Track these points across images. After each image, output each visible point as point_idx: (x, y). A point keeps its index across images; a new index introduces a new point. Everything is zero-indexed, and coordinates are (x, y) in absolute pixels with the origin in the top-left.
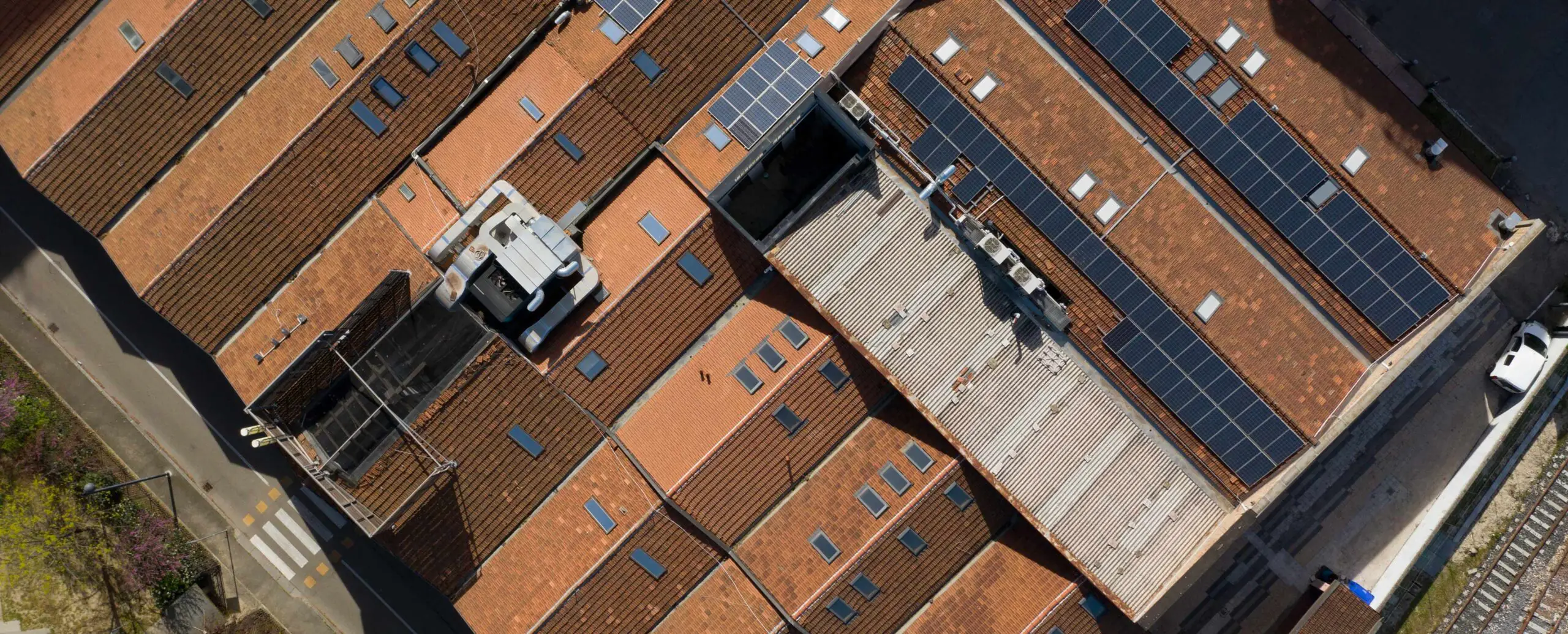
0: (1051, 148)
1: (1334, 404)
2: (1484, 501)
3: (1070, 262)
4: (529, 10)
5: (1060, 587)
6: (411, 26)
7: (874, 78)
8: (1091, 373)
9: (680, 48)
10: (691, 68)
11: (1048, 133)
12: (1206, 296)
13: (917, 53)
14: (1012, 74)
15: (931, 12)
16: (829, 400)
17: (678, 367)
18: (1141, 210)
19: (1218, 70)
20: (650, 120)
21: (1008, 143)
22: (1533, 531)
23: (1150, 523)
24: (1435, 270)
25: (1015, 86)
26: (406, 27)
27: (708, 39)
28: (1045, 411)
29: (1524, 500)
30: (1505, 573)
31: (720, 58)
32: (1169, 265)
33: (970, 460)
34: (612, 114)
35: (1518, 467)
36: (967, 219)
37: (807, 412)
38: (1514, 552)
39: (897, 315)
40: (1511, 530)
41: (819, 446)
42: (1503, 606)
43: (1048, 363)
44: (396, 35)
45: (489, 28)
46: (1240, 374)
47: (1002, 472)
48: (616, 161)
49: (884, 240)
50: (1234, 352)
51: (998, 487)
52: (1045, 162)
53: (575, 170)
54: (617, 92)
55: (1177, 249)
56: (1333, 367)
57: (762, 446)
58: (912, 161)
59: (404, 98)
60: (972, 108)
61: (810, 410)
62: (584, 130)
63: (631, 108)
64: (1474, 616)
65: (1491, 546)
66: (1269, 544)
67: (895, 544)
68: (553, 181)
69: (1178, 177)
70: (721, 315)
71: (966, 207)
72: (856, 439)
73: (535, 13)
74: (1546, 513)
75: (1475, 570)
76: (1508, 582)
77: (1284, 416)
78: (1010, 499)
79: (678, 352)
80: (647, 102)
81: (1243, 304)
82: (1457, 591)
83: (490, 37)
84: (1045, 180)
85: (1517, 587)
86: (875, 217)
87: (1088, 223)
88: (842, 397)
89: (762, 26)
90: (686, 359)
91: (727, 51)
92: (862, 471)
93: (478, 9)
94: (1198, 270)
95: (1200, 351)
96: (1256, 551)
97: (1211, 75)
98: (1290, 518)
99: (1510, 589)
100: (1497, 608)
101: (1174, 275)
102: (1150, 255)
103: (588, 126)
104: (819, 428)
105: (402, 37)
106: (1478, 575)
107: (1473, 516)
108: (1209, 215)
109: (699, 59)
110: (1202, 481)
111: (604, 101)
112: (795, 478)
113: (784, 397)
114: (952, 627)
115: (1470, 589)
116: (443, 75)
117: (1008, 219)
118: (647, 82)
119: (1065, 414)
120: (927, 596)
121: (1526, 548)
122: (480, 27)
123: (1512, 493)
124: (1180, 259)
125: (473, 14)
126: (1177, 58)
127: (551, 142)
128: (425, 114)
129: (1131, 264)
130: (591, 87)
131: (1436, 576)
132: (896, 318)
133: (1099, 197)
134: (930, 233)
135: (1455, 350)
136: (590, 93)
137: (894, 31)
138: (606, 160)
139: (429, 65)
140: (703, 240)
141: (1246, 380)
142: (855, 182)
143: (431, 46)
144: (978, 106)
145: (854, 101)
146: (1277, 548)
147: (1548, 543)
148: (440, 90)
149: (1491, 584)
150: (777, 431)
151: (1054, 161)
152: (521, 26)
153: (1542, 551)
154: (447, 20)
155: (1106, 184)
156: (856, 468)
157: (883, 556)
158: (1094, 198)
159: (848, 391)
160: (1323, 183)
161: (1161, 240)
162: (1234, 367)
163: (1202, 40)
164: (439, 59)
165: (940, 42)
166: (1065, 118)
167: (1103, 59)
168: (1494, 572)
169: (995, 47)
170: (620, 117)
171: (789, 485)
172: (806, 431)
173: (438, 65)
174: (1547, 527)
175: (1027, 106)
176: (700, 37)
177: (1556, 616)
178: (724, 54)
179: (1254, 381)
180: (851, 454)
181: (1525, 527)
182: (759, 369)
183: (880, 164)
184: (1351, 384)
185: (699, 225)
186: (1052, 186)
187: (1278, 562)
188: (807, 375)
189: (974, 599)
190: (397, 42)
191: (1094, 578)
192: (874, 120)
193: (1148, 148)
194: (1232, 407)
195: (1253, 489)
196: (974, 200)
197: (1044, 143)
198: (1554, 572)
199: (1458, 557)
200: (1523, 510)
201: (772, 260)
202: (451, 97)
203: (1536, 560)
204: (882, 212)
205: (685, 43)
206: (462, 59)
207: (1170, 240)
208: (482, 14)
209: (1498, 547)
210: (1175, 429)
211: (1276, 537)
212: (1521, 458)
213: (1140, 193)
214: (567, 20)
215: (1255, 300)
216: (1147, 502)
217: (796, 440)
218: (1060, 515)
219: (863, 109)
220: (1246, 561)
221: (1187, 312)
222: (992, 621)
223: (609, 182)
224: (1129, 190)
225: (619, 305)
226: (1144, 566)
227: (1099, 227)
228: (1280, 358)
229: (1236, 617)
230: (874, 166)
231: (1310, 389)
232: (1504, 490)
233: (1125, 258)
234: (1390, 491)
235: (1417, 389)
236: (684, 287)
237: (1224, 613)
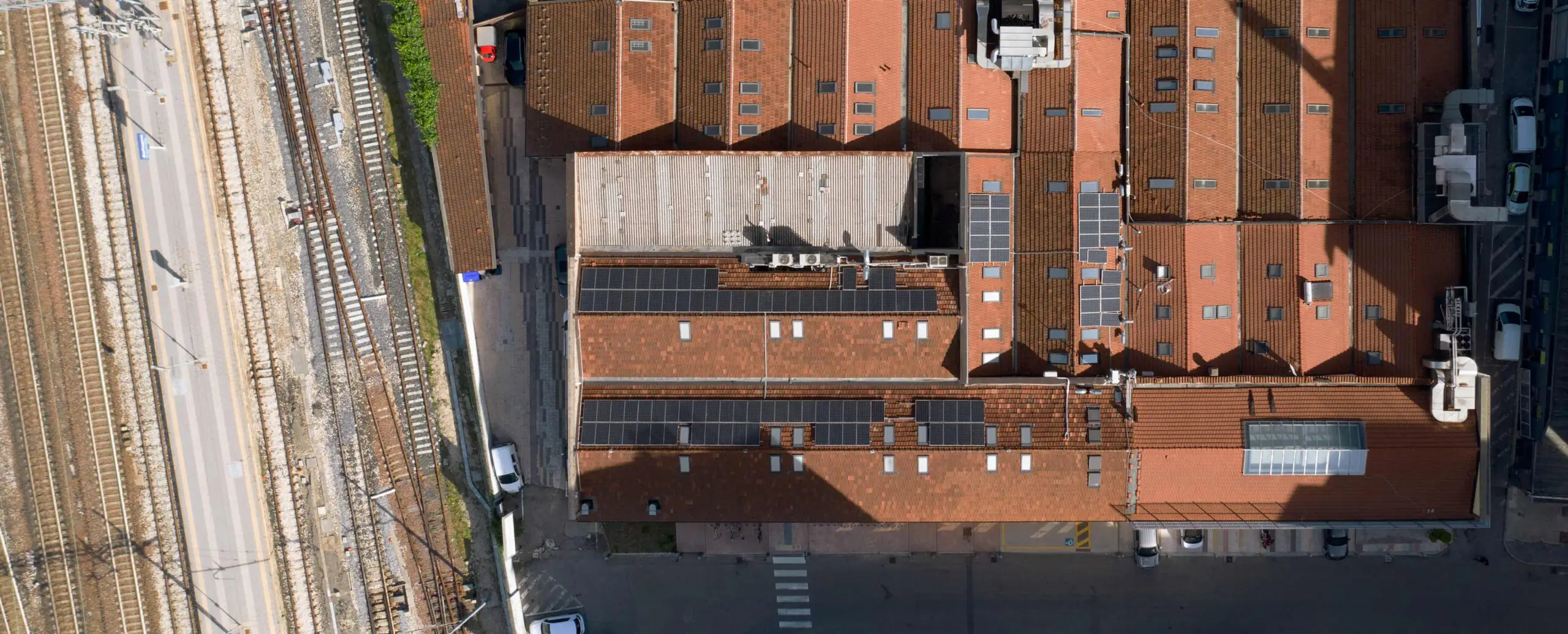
0: (830, 333)
1: (584, 344)
2: (453, 384)
3: (769, 289)
4: (1141, 158)
5: (624, 133)
6: (1186, 95)
7: (944, 285)
8: (709, 249)
9: (1050, 210)
10: (1036, 206)
11: (838, 339)
12: (692, 335)
13: (934, 314)
14: (882, 350)
15: (948, 342)
16: (817, 116)
17: (903, 60)
18: (760, 345)
19: (788, 444)
20: (1032, 163)
21: (851, 315)
22: (415, 393)
23: (612, 206)
24: (599, 449)
25: (874, 345)
26: (1188, 92)
27: (1041, 227)
28: (712, 210)
29: (434, 404)
30: (408, 360)
31: (1028, 226)
32: (722, 333)
33: (724, 152)
34: (1051, 148)
35: (452, 417)
36: (836, 263)
38: (414, 374)
39: (824, 186)
40: (426, 383)
41: (800, 89)
42: (393, 343)
43: (733, 234)
44: (1189, 84)
45: (1150, 131)
46: (640, 314)
47: (704, 161)
48: (1029, 128)
49: (865, 215)
50: (653, 322)
51: (699, 152)
52: (826, 323)
53: (1043, 105)
54: (1059, 160)
55: (726, 344)
56: (600, 362)
57: (826, 63)
58: (888, 264)
59: (1158, 57)
60: (884, 314)
61: (821, 102)
62: (1057, 128)
63: (1045, 159)
64: (402, 324)
65: (428, 366)
66: (537, 259)
68: (1048, 89)
69: (757, 379)
70: (907, 105)
71: (842, 268)
72: (786, 110)
73: (1136, 160)
74: (417, 408)
75: (424, 346)
76: (402, 357)
77: (601, 314)
78: (688, 153)
79: (910, 68)
80: (1041, 170)
81: (670, 349)
82: (423, 327)
83: (1146, 127)
84: (818, 314)
85: (395, 358)
86: (879, 221)
87: (778, 314)
89: (1023, 259)
90: (903, 68)
91: (1028, 232)
92: (768, 98)
93: (1164, 134)
94: (706, 344)
95: (669, 306)
96: (541, 249)
97: (789, 439)
98: (541, 281)
99: (397, 354)
100: (395, 339)
101: (716, 330)
102: (735, 328)
103: (1057, 131)
104: (808, 98)
105: (1185, 85)
106: (420, 346)
107: (451, 372)
108: (726, 376)
109: (1037, 215)
110: (607, 249)
111: (1061, 149)
112: (796, 63)
113: (839, 96)
114: (654, 66)
115: (417, 335)
116: (1150, 87)
117: (816, 280)
118: (1050, 179)
119: (701, 218)
120: (680, 69)
121: (409, 382)
122: (1155, 126)
123: (444, 401)
124: (720, 340)
125: (1164, 130)
126: (813, 431)
127: (1066, 106)
128: (1141, 60)
129: (740, 315)
130: (1073, 149)
132: (823, 184)
133: (785, 333)
134: (847, 238)
135: (542, 440)
136: (1070, 146)
137: (955, 315)
138: (1034, 124)
139: (1162, 85)
140: (949, 131)
141: (635, 314)
142: (906, 228)
143: (1168, 95)
144: (882, 318)
145: (941, 263)
146: (532, 260)
147: (402, 395)
148: (1145, 79)
149: (410, 347)
150: (826, 77)
151: (822, 328)
152: (1137, 147)
153: (401, 388)
154: (1173, 115)
155: (788, 341)
156: (774, 96)
157: (720, 67)
158: (787, 329)
160: (690, 439)
161: (737, 341)
162: (646, 314)
163: (809, 450)
164: (1159, 92)
165: (930, 331)
166: (837, 354)
167: (847, 399)
168: (414, 355)
169: (902, 354)
171: (796, 57)
172: (813, 90)
173: (1157, 89)
174: (411, 402)
175: (860, 341)
176: (1046, 225)
177: (362, 363)
178: (1028, 229)
179: (632, 317)
180: (782, 101)
181: (420, 392)
182: (863, 97)
183: (903, 248)
184: (584, 361)
185: (957, 136)
186: (812, 315)
187: (525, 254)
189: (657, 90)
190: (1185, 81)
191: (614, 155)
192: (925, 266)
193: (785, 379)
194: (628, 296)
195: (581, 269)
196: (842, 275)
197: (835, 332)
198: (384, 383)
199: (438, 345)
200: (430, 399)
201: (907, 154)
202: (1137, 80)
203: (399, 381)
204: (879, 227)
205: (1050, 215)
206: (1149, 103)
207: (732, 345)
208: (1159, 134)
209: (424, 369)
210: (644, 261)
211: (539, 266)
212: (456, 423)
213: (769, 354)
214: (1118, 170)
215: (667, 357)
216: (623, 214)
217: (813, 81)
218: (658, 167)
219: (933, 263)
220: (541, 240)
221: (693, 318)
222: (639, 88)
223: (1022, 115)
224: (775, 349)
225: (958, 62)
226: (596, 183)
227: (772, 317)
228: (629, 340)
229: (518, 207)
230: (904, 245)
231: (601, 340)
232: (447, 397)
233: (745, 315)
234: (505, 342)
235: (541, 404)
236: (937, 101)
237: (526, 204)
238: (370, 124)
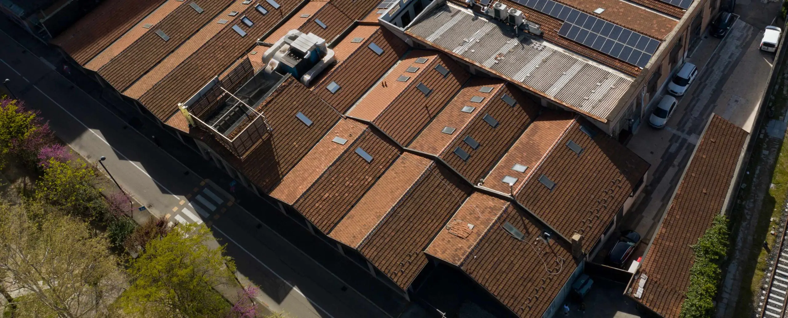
1: (670, 31)
3: (535, 11)
5: (567, 123)
6: (258, 0)
8: (557, 49)
16: (442, 82)
20: (354, 14)
23: (602, 90)
26: (256, 1)
28: (540, 62)
33: (509, 80)
34: (338, 12)
37: (432, 87)
39: (465, 42)
41: (441, 101)
43: (536, 48)
44: (252, 3)
46: (620, 25)
47: (525, 81)
48: (341, 29)
49: (455, 23)
51: (524, 86)
53: (324, 32)
57: (413, 101)
59: (254, 24)
61: (433, 85)
62: (327, 18)
67: (482, 121)
70: (390, 68)
72: (461, 95)
77: (646, 34)
78: (531, 89)
83: (289, 2)
86: (450, 18)
88: (447, 80)
92: (462, 103)
96: (679, 137)
98: (690, 120)
104: (439, 93)
105: (254, 3)
110: (623, 75)
111: (334, 8)
112: (432, 116)
113: (420, 80)
116: (270, 15)
118: (351, 1)
119: (550, 62)
120: (505, 149)
127: (313, 22)
128: (262, 29)
130: (329, 3)
131: (784, 138)
134: (474, 20)
136: (328, 5)
138: (337, 29)
140: (378, 38)
141: (624, 26)
142: (439, 10)
143: (265, 6)
146: (689, 133)
150: (419, 95)
156: (459, 104)
157: (477, 127)
159: (450, 77)
170: (341, 13)
171: (429, 119)
172: (433, 95)
173: (268, 12)
180: (456, 101)
182: (408, 74)
183: (449, 4)
185: (376, 32)
188: (429, 70)
189: (527, 142)
190: (252, 5)
191: (581, 110)
196: (490, 2)
201: (408, 33)
202: (273, 23)
204: (453, 16)
206: (277, 10)
211: (687, 128)
216: (599, 84)
217: (429, 99)
218: (557, 92)
220: (676, 142)
222: (538, 146)
225: (343, 63)
226: (604, 104)
228: (638, 22)
229: (681, 166)
230: (447, 5)
234: (736, 101)
236: (372, 56)
237: (674, 166)
238: (776, 288)
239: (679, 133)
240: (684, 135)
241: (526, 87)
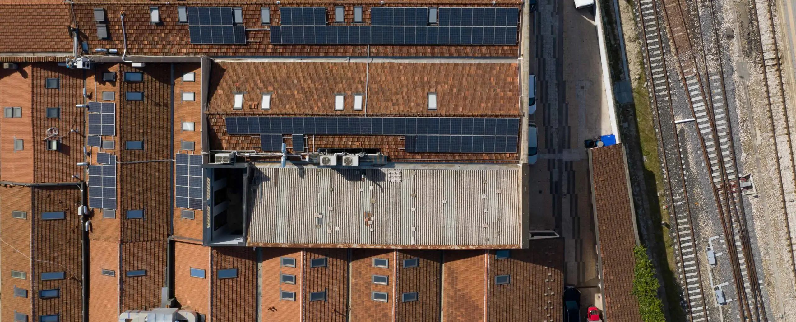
0: (313, 100)
1: (516, 91)
2: (623, 54)
3: (364, 135)
4: (72, 235)
5: (482, 260)
6: (33, 287)
7: (222, 138)
8: (415, 167)
9: (141, 196)
10: (153, 198)
11: (307, 95)
12: (427, 98)
13: (228, 115)
14: (273, 85)
15: (219, 92)
16: (327, 273)
17: (260, 314)
18: (371, 89)
19: (347, 9)
20: (157, 232)
21: (295, 115)
22: (653, 47)
23: (492, 203)
24: (503, 4)
25: (278, 88)
26: (31, 289)
27: (149, 182)
28: (410, 200)
29: (638, 39)
30: (658, 73)
31: (161, 183)
32: (402, 100)
33: (399, 248)
34: (140, 245)
35: (624, 29)
36: (310, 156)
37: (323, 286)
38: (654, 62)
39: (319, 219)
40: (644, 54)
41: (342, 293)
42: (670, 86)
43: (394, 180)
44: (30, 294)
45: (64, 257)
46: (468, 116)
47: (416, 240)
48: (161, 259)
49: (287, 194)
50: (458, 110)
51: (420, 248)
52: (316, 108)
53: (148, 279)
54: (133, 235)
55: (399, 90)
56: (503, 76)
57: (319, 316)
58: (268, 154)
59: (58, 315)
60: (268, 115)
61: (323, 284)
62: (136, 261)
63: (146, 236)
64: (663, 101)
65: (643, 68)
66: (556, 152)
67: (404, 305)
68: (144, 291)
69: (375, 61)
70: (257, 279)
71: (305, 152)
72: (353, 276)
73: (76, 234)
74: (652, 35)
75: (646, 83)
76: (663, 75)
77: (501, 116)
78: (429, 247)
79: (255, 308)
80: (149, 227)
81: (445, 87)
82: (647, 98)
83: (68, 260)
84: (322, 115)
85: (668, 74)
86: (275, 189)
87: (354, 115)
88: (331, 267)
89: (165, 155)
90: (260, 308)
91: (161, 177)
92: (366, 287)
93: (52, 255)
94: (415, 91)
95: (445, 122)
96: (554, 160)
97: (346, 13)
98: (554, 135)
99: (667, 77)
100: (669, 89)
101: (407, 104)
102: (390, 104)
103: (136, 259)
104: (334, 286)
105: (33, 294)
106: (649, 84)
107: (625, 63)
108: (400, 64)
109: (153, 191)
110: (497, 167)
111: (132, 244)
112: (345, 314)
113: (308, 290)
114: (458, 313)
115: (651, 92)
116: (64, 291)
117: (326, 142)
118: (142, 220)
119: (420, 193)
120: (438, 310)
121: (657, 55)
122: (60, 260)
123: (631, 41)
124: (404, 93)
125: (52, 258)
126: (327, 19)
127: (127, 279)
128: (72, 312)
129: (386, 115)
130: (122, 242)
131: (633, 100)
132: (320, 221)
133: (349, 100)
134: (302, 174)
135: (554, 10)
136: (123, 247)
137: (210, 114)
138: (156, 263)
139: (55, 294)
140: (220, 260)
141: (473, 116)
142: (255, 182)
143: (48, 286)
144: (270, 112)
145: (220, 157)
146: (560, 152)
147: (663, 45)
148: (69, 298)
149: (657, 82)
150: (319, 304)
151: (319, 104)
152: (76, 244)
153: (664, 51)
154: (44, 271)
155: (349, 93)
156: (363, 288)
157: (404, 314)
158: (348, 103)
159: (331, 262)
160: (429, 13)
161: (390, 93)
162: (464, 116)
163: (329, 4)
164: (56, 288)
165: (232, 100)
166: (309, 82)
167: (302, 45)
168: (654, 77)
169: (256, 81)
170: (145, 243)
171: (345, 318)
172: (330, 293)
173: (58, 290)
174: (657, 40)
175: (289, 92)
176: (145, 184)
177: (694, 70)
178: (161, 180)
179: (475, 114)
180: (356, 284)
181: (649, 48)
182: (289, 287)
183: (258, 166)
184: (517, 76)
185: (212, 257)
186: (327, 115)
187: (566, 156)
188: (308, 273)
189: (456, 294)
190: (33, 298)
191: (490, 246)
192: (238, 153)
193: (352, 61)
194: (478, 130)
195: (518, 152)
196: (305, 146)
197: (309, 101)
198: (677, 54)
199: (634, 85)
200: (641, 43)
201: (251, 245)
202: (76, 295)
203: (665, 56)
204: (276, 184)
205: (141, 192)
206: (65, 278)
207: (394, 90)
208: (56, 255)
209: (646, 66)
210: (467, 158)
211: (556, 147)
212: (621, 24)
213: (365, 82)
214: (90, 224)
215: (448, 80)
217: (330, 300)
218: (454, 235)
219: (227, 157)
220: (554, 167)
221: (425, 113)
222: (470, 297)
223: (166, 269)
224: (359, 86)
225: (212, 316)
226: (506, 223)
227: (360, 113)
228: (479, 94)
229: (571, 192)
230: (257, 168)
231: (502, 94)
232: (627, 43)
233: (381, 115)
234: (582, 87)
235: (554, 39)
236: (231, 284)
237: (565, 195)
238: (686, 255)
239: (551, 156)
240: (556, 156)
241: (423, 248)
